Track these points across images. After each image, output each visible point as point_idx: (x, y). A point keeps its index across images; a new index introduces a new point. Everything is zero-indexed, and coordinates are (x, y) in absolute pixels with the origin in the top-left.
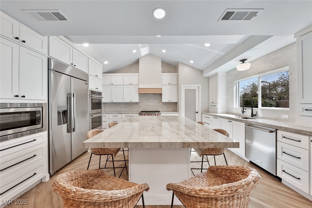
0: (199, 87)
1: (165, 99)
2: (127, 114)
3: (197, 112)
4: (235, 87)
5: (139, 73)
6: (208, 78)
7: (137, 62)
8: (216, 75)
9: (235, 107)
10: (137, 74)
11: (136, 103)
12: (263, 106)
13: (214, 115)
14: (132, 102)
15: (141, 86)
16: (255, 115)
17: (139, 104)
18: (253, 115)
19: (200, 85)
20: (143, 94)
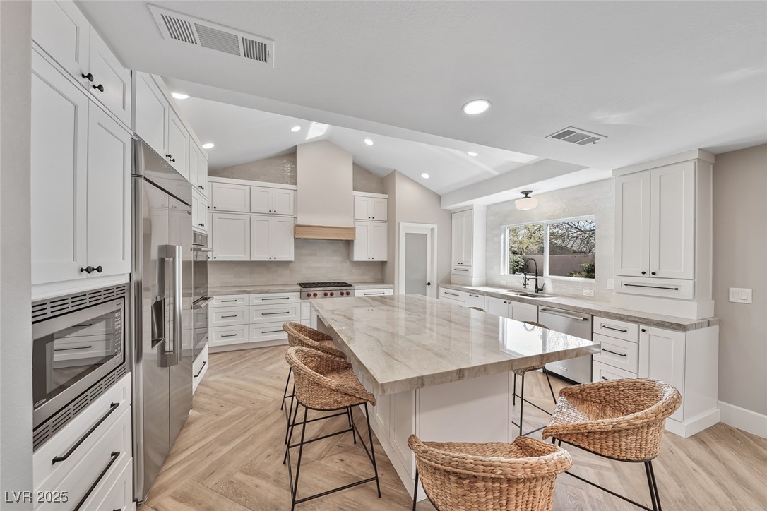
0: (432, 229)
1: (360, 254)
2: (267, 292)
3: (429, 284)
4: (502, 237)
5: (296, 184)
6: (451, 214)
7: (291, 154)
8: (470, 208)
9: (502, 274)
10: (293, 187)
11: (285, 264)
12: (551, 273)
13: (471, 290)
14: (277, 259)
15: (302, 220)
16: (541, 290)
17: (291, 265)
18: (537, 290)
19: (435, 226)
20: (304, 239)
